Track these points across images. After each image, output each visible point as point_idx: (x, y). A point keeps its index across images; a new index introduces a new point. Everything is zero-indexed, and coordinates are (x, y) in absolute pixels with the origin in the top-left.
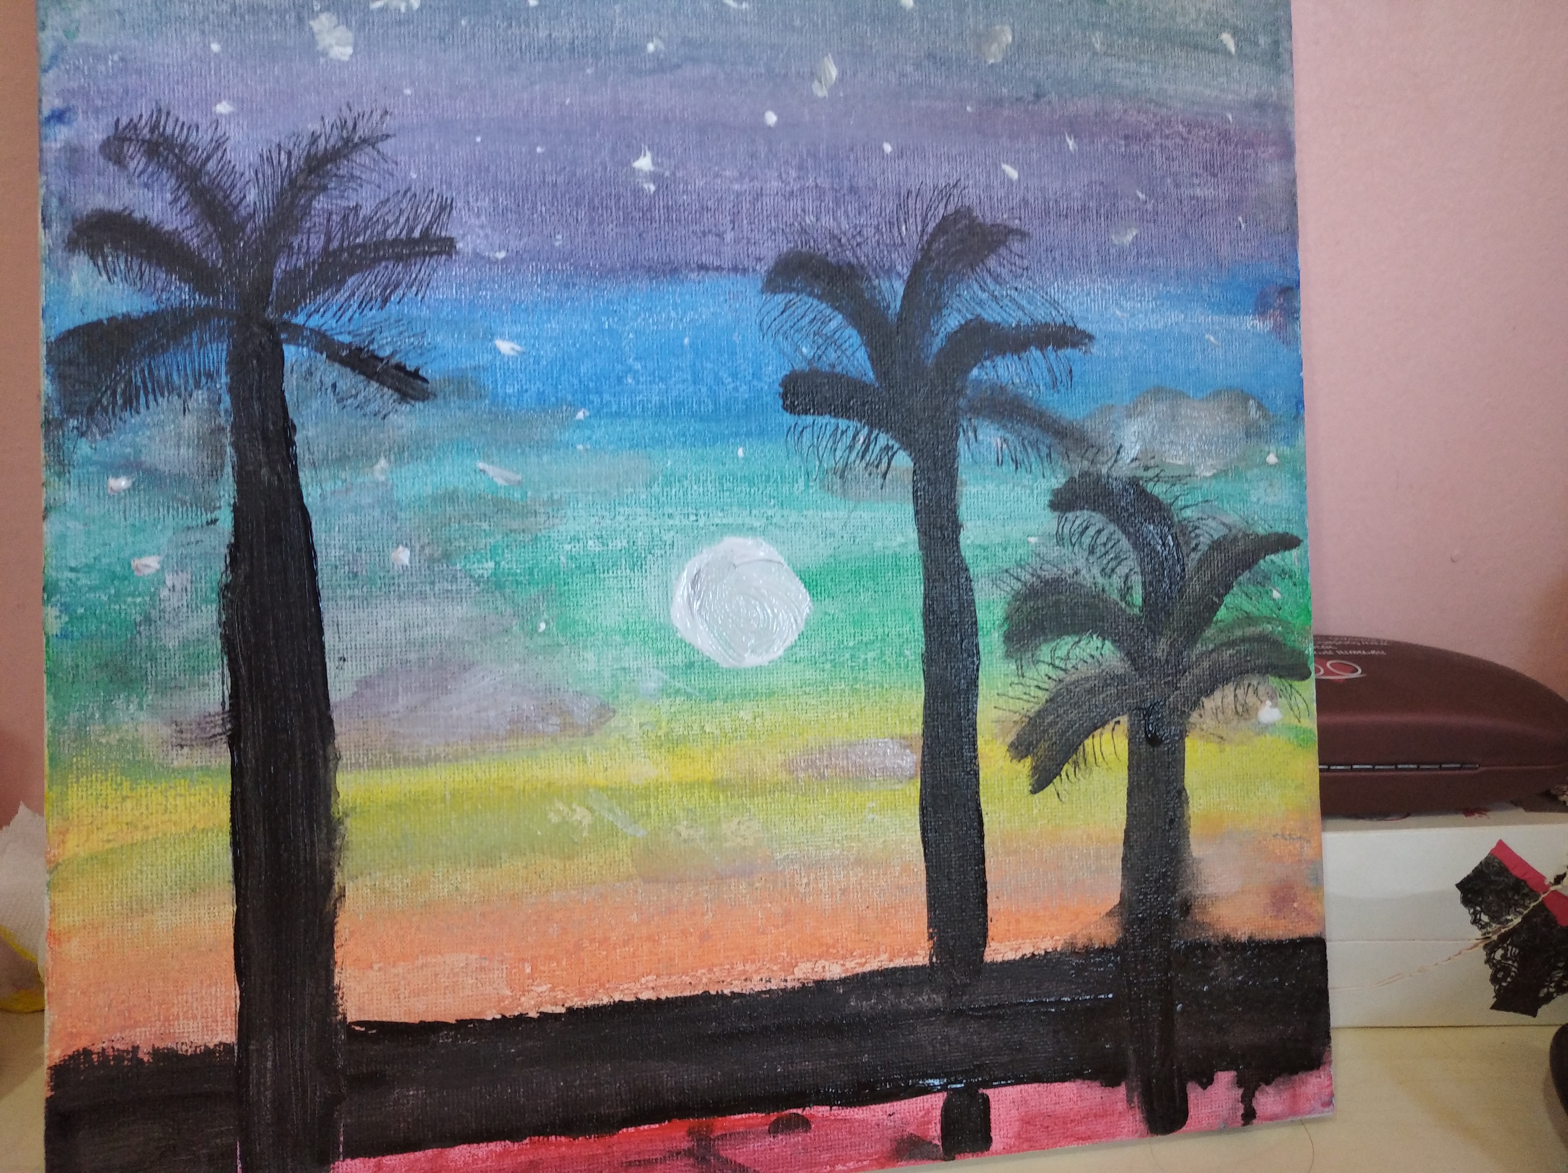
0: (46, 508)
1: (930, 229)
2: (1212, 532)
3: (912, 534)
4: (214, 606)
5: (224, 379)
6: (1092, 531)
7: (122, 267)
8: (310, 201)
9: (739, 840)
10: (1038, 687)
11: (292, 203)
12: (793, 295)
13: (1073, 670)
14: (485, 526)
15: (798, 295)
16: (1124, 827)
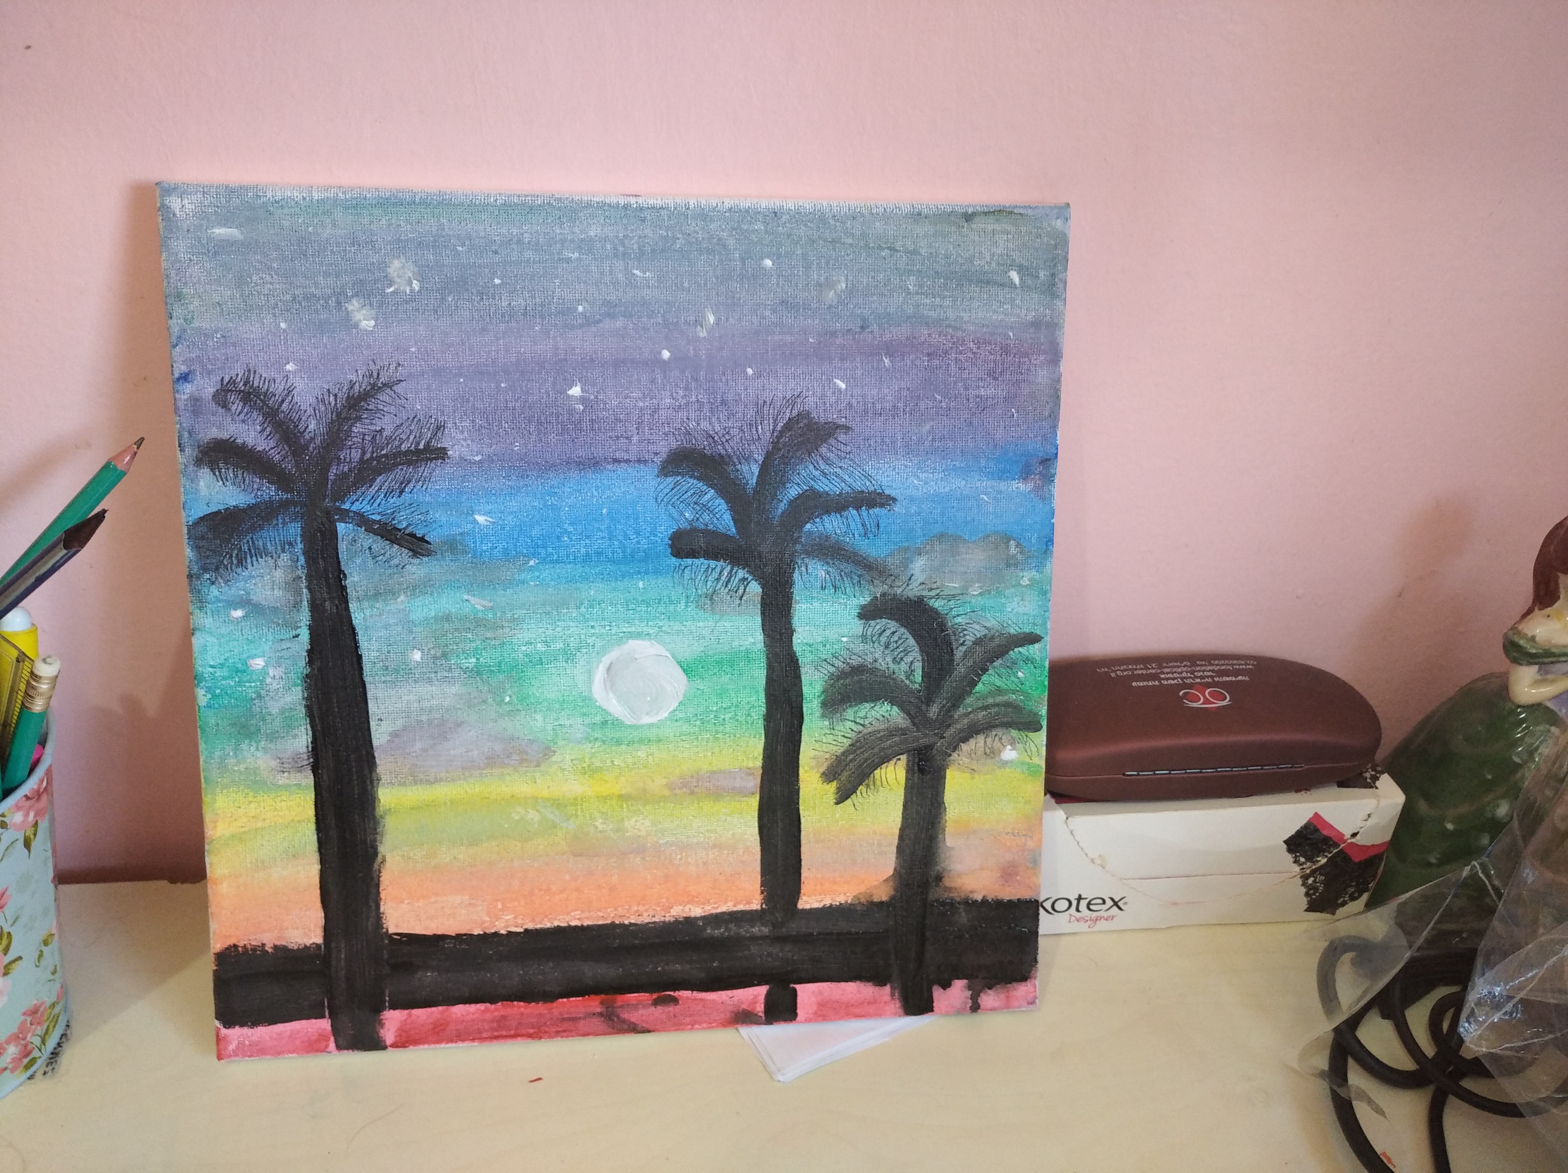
0: (193, 630)
1: (779, 428)
2: (976, 633)
3: (760, 636)
4: (300, 688)
5: (300, 546)
6: (888, 633)
7: (232, 475)
8: (351, 427)
9: (636, 831)
10: (844, 736)
11: (338, 429)
12: (679, 478)
13: (869, 725)
14: (469, 635)
15: (683, 477)
16: (899, 826)
